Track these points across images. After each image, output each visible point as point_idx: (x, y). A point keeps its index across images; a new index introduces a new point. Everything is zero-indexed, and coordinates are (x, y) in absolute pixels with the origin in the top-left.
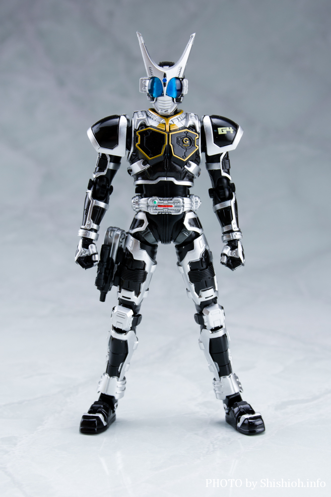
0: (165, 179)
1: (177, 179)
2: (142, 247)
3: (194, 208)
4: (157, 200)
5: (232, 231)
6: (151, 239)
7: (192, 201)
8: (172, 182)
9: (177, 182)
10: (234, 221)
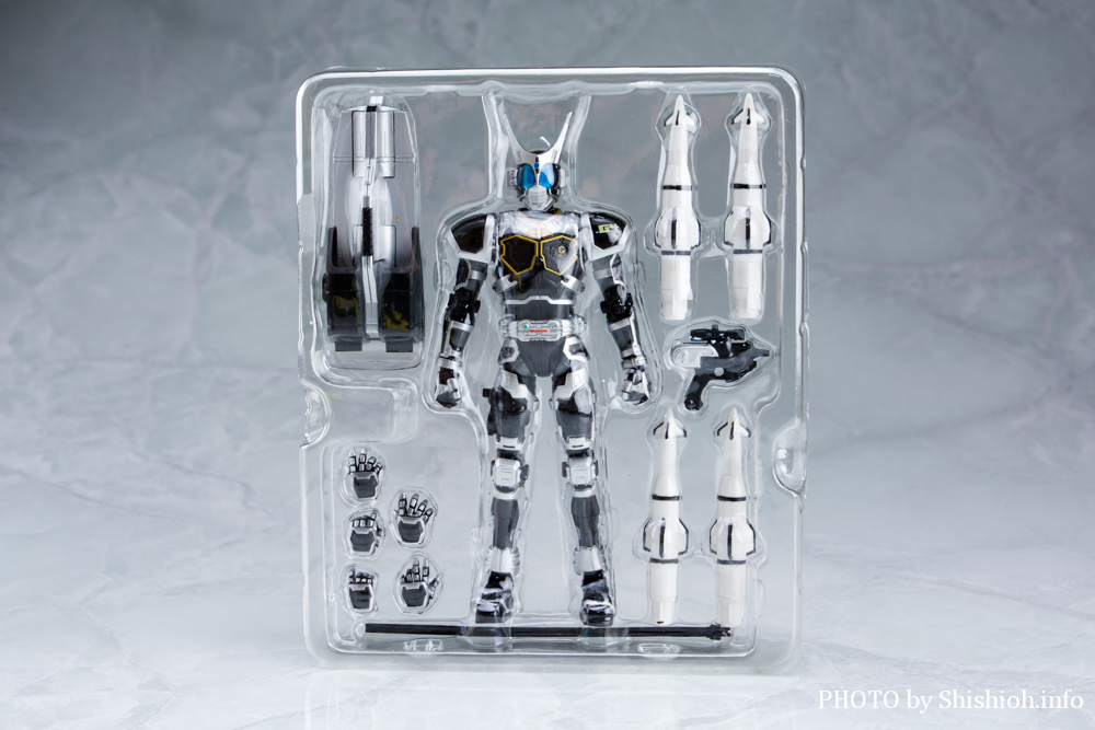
0: (537, 298)
1: (552, 298)
2: (520, 381)
3: (576, 332)
4: (528, 324)
5: (634, 356)
6: (524, 370)
7: (573, 323)
8: (546, 302)
9: (552, 302)
10: (635, 343)
